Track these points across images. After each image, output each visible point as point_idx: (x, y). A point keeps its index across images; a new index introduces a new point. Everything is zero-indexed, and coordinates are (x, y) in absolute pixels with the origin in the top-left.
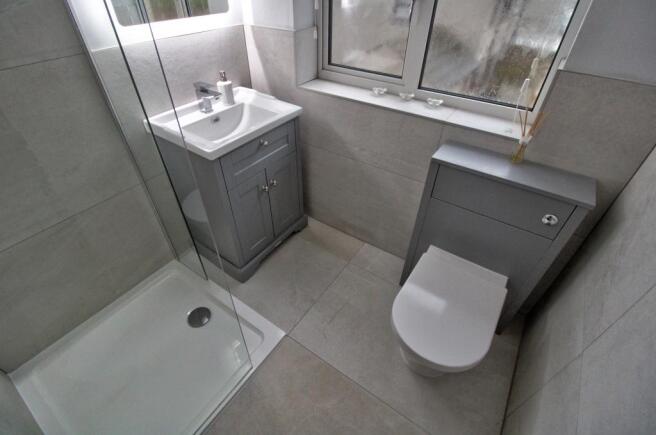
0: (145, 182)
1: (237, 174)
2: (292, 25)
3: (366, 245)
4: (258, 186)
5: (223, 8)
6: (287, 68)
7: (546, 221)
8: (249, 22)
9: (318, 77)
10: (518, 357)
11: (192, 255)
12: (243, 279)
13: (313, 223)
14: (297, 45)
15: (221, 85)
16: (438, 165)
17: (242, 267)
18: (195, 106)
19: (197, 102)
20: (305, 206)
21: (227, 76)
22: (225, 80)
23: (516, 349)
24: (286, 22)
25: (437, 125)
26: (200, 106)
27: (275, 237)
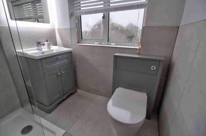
0: (11, 73)
1: (48, 67)
2: (69, 26)
3: (98, 96)
4: (57, 73)
5: (48, 22)
6: (68, 39)
7: (152, 69)
8: (56, 27)
9: (78, 43)
10: (158, 127)
11: (29, 106)
12: (49, 112)
13: (79, 91)
14: (71, 32)
15: (46, 43)
16: (116, 57)
17: (49, 106)
18: (36, 49)
19: (37, 48)
20: (76, 85)
21: (48, 41)
22: (47, 42)
23: (157, 124)
24: (68, 26)
25: (114, 48)
26: (38, 49)
27: (64, 95)
